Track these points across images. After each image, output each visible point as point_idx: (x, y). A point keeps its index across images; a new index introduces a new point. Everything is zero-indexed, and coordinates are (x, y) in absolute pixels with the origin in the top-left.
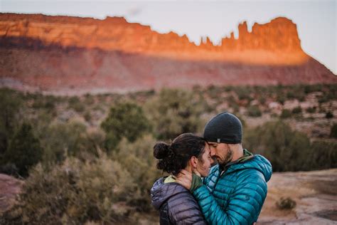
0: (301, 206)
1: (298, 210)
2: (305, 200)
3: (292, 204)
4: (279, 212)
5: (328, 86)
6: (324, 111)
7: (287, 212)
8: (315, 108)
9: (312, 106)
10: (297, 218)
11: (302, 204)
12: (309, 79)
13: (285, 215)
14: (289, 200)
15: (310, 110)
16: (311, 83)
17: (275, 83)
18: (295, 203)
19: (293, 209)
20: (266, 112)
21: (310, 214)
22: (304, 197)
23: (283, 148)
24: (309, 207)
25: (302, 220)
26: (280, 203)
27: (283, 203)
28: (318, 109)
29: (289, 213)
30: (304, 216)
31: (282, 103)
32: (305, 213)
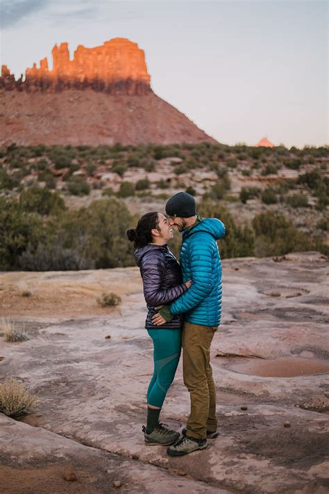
0: (128, 303)
1: (123, 307)
2: (133, 297)
3: (116, 300)
4: (101, 310)
5: (189, 148)
6: (183, 186)
7: (110, 309)
8: (169, 180)
9: (165, 178)
10: (121, 315)
11: (129, 301)
12: (162, 137)
13: (108, 313)
14: (113, 296)
15: (162, 185)
16: (166, 143)
17: (110, 142)
18: (120, 300)
19: (117, 307)
20: (96, 187)
21: (137, 310)
22: (133, 293)
23: (116, 239)
24: (136, 304)
25: (126, 316)
26: (102, 301)
27: (105, 300)
28: (174, 183)
29: (113, 311)
30: (129, 312)
31: (120, 173)
32: (131, 309)
